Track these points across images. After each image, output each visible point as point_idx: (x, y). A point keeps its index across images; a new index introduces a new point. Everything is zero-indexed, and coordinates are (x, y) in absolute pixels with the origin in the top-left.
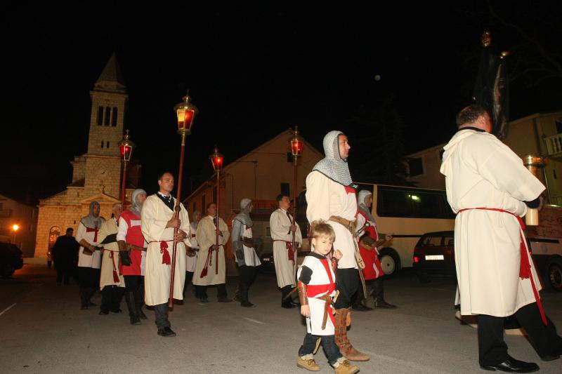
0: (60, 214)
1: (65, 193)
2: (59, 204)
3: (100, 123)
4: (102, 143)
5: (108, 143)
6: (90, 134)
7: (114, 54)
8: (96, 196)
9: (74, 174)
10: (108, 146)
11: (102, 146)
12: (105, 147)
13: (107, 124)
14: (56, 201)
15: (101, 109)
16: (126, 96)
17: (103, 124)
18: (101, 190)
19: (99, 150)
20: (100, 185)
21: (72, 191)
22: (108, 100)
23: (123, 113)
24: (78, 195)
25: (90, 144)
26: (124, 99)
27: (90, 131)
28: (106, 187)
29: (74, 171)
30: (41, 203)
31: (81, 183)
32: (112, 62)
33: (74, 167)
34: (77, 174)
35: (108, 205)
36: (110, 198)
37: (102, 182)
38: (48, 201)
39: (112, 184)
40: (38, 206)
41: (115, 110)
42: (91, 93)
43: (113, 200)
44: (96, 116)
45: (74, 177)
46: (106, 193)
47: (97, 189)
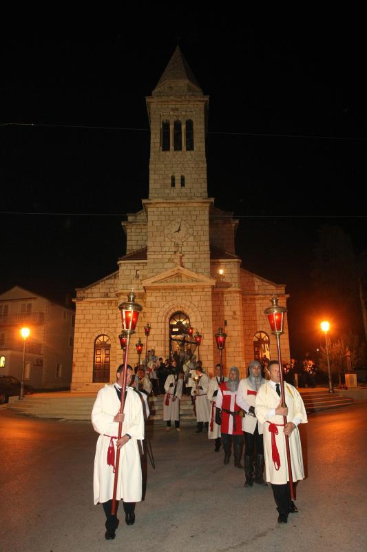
0: (109, 312)
1: (115, 277)
2: (107, 295)
3: (166, 147)
4: (173, 179)
5: (183, 179)
6: (151, 166)
7: (178, 47)
8: (169, 273)
9: (128, 243)
10: (183, 184)
11: (173, 185)
12: (178, 184)
13: (178, 147)
14: (102, 290)
15: (166, 126)
16: (207, 98)
17: (172, 147)
18: (177, 260)
19: (167, 191)
20: (175, 252)
21: (126, 268)
22: (177, 109)
23: (203, 126)
24: (137, 276)
25: (151, 181)
26: (202, 105)
27: (151, 159)
28: (186, 256)
29: (128, 238)
30: (78, 295)
31: (142, 255)
32: (177, 57)
33: (128, 231)
34: (134, 243)
35: (192, 288)
36: (194, 275)
37: (177, 246)
38: (89, 291)
39: (197, 249)
40: (73, 300)
41: (189, 124)
42: (148, 100)
43: (201, 277)
44: (158, 136)
45: (128, 248)
46: (186, 265)
47: (170, 260)
